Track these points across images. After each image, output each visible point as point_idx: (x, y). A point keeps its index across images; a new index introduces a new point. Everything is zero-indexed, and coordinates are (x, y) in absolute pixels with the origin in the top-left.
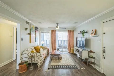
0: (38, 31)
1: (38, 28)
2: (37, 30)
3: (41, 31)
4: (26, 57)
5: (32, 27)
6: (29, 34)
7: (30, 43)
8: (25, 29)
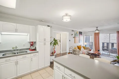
0: (82, 34)
1: (82, 32)
2: (80, 34)
3: (84, 35)
4: (71, 51)
5: (76, 33)
6: (74, 37)
7: (75, 43)
8: (71, 35)
